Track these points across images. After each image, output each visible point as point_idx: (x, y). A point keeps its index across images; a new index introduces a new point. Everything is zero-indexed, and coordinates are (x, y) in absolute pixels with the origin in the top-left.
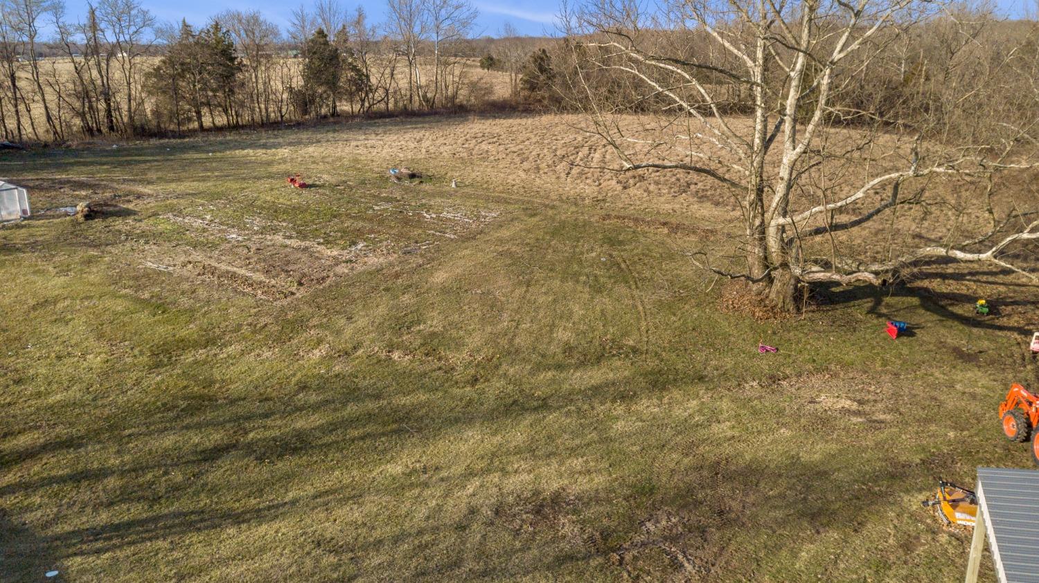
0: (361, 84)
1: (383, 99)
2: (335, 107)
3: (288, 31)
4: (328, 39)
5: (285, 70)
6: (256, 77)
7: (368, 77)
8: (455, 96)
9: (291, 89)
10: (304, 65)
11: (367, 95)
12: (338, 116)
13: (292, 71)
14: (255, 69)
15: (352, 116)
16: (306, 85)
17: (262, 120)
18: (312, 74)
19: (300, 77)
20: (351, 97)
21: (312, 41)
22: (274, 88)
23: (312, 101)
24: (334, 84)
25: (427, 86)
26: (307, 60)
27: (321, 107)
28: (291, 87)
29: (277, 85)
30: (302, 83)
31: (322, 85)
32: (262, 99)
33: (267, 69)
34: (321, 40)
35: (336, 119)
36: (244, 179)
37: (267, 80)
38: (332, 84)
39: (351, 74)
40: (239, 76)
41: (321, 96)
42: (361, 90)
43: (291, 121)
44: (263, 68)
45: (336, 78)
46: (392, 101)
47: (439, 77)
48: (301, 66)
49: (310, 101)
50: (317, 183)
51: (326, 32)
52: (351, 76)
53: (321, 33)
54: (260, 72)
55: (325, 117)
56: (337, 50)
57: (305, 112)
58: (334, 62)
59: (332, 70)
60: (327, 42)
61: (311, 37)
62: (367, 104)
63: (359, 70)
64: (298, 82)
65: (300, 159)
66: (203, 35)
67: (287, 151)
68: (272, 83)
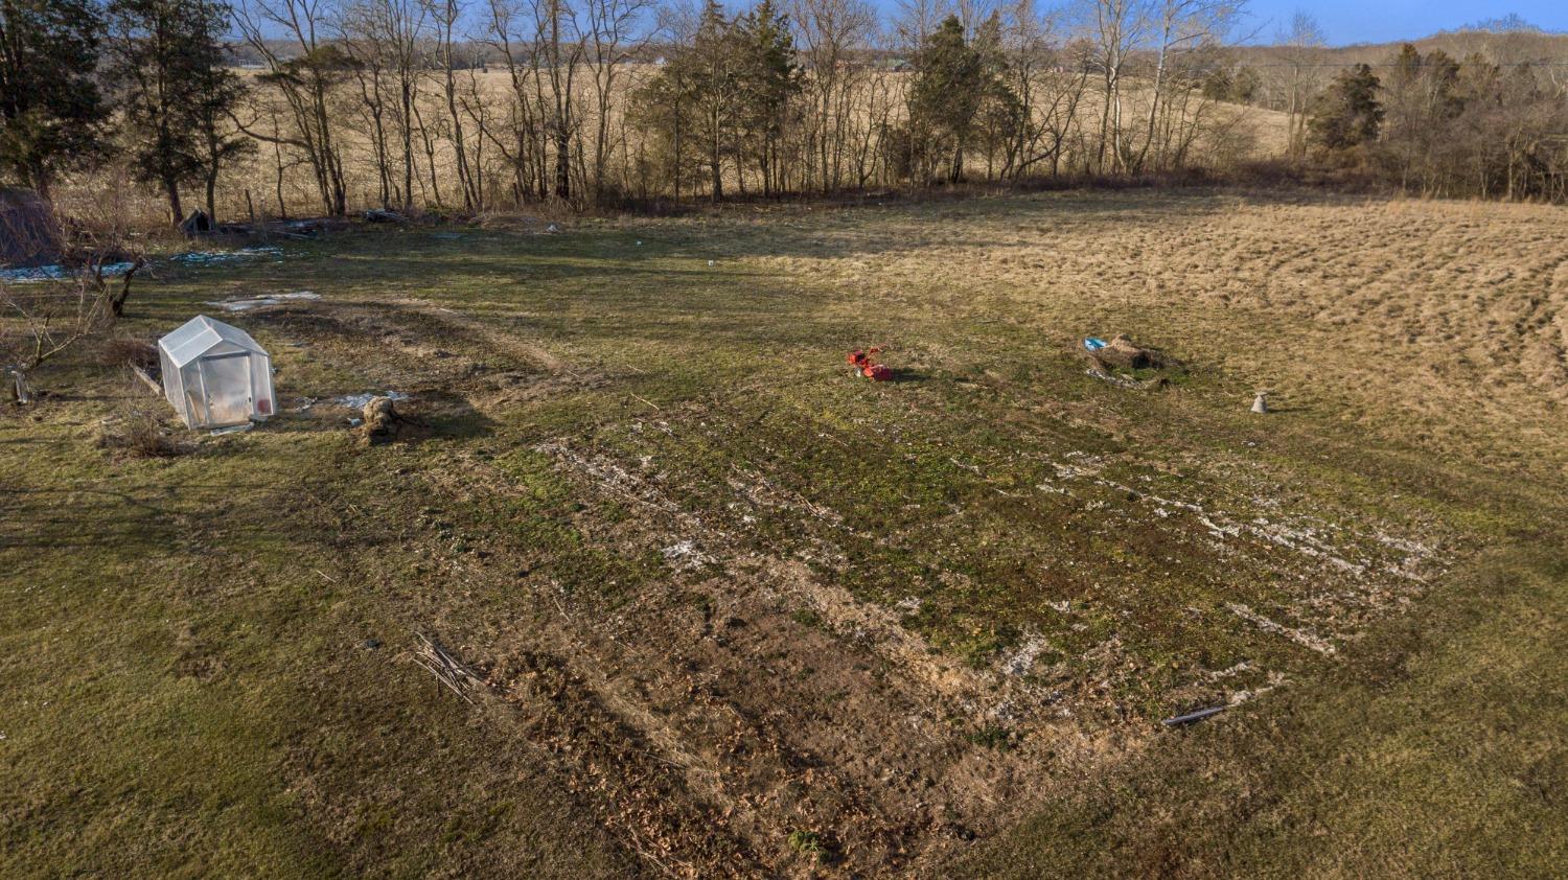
0: (1014, 123)
1: (1049, 153)
2: (958, 167)
3: (893, 19)
4: (964, 37)
5: (879, 91)
6: (826, 101)
7: (1026, 111)
8: (1182, 151)
9: (884, 129)
10: (914, 84)
11: (1020, 144)
12: (964, 181)
13: (891, 94)
14: (826, 90)
15: (989, 183)
16: (912, 121)
17: (826, 185)
18: (927, 101)
19: (905, 106)
20: (991, 146)
21: (935, 39)
22: (854, 126)
23: (920, 152)
24: (965, 122)
25: (1132, 129)
26: (921, 74)
27: (935, 162)
28: (884, 125)
29: (861, 119)
30: (906, 117)
31: (941, 122)
32: (831, 146)
33: (848, 88)
34: (952, 37)
35: (960, 188)
36: (758, 340)
37: (844, 111)
38: (960, 123)
39: (995, 102)
40: (795, 101)
41: (937, 145)
42: (1012, 134)
43: (877, 188)
44: (840, 87)
45: (968, 109)
46: (1063, 158)
47: (1158, 114)
48: (908, 85)
49: (916, 152)
50: (917, 366)
51: (961, 23)
52: (996, 108)
53: (953, 25)
54: (833, 94)
55: (941, 182)
56: (978, 56)
57: (905, 171)
58: (969, 80)
59: (963, 95)
60: (962, 41)
61: (934, 31)
62: (1017, 161)
63: (1012, 97)
64: (899, 115)
65: (884, 290)
66: (742, 24)
67: (859, 264)
68: (853, 116)
